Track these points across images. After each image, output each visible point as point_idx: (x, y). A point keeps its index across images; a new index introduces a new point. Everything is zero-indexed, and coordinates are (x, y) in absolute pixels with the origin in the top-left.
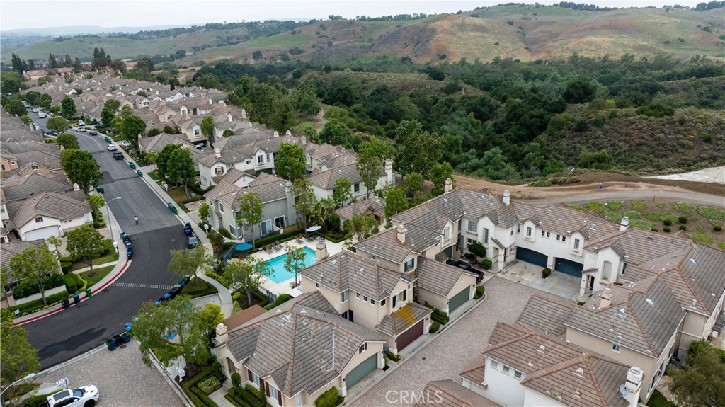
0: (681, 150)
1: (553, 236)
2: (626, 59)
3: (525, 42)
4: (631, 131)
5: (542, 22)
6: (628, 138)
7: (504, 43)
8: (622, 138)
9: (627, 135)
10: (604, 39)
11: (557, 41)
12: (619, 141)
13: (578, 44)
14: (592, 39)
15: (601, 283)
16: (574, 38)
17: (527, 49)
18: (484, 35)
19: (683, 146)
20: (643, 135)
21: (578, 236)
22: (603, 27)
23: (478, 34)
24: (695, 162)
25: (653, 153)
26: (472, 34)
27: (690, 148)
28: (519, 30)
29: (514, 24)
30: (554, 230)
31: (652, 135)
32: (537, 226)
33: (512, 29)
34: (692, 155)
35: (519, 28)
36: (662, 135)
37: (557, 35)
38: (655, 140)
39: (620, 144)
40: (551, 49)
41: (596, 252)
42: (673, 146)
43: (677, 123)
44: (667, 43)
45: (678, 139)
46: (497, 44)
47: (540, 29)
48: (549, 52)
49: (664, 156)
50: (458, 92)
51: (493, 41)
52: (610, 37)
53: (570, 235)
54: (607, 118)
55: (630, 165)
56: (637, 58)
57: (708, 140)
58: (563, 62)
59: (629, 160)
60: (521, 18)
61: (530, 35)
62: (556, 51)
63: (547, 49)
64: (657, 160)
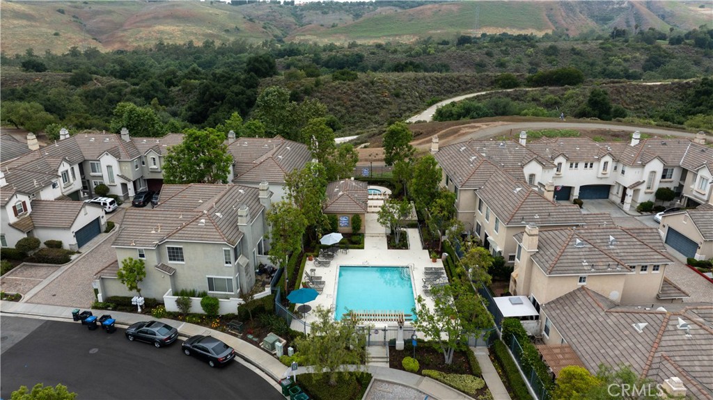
0: (385, 106)
1: (581, 165)
2: (208, 45)
3: (89, 32)
4: (340, 96)
5: (98, 11)
6: (341, 102)
7: (64, 33)
8: (336, 103)
9: (338, 99)
10: (174, 28)
11: (125, 30)
12: (335, 106)
13: (150, 33)
14: (161, 28)
15: (646, 193)
16: (142, 27)
17: (93, 39)
18: (34, 23)
19: (384, 102)
20: (351, 98)
21: (608, 159)
22: (166, 17)
23: (24, 22)
24: (401, 114)
25: (367, 112)
26: (16, 22)
27: (390, 103)
28: (76, 19)
29: (66, 12)
30: (582, 160)
31: (358, 97)
32: (568, 159)
33: (65, 18)
34: (394, 109)
35: (74, 17)
36: (364, 96)
37: (121, 25)
38: (362, 100)
39: (338, 108)
40: (124, 39)
41: (643, 166)
42: (378, 104)
43: (370, 85)
44: (227, 31)
45: (378, 98)
46: (56, 34)
47: (98, 18)
48: (122, 42)
49: (376, 113)
50: (90, 82)
51: (49, 31)
52: (177, 26)
53: (599, 160)
54: (313, 86)
55: (357, 125)
56: (218, 44)
57: (397, 96)
58: (151, 50)
59: (352, 121)
60: (70, 6)
61: (91, 24)
62: (130, 40)
63: (119, 39)
64: (373, 117)
